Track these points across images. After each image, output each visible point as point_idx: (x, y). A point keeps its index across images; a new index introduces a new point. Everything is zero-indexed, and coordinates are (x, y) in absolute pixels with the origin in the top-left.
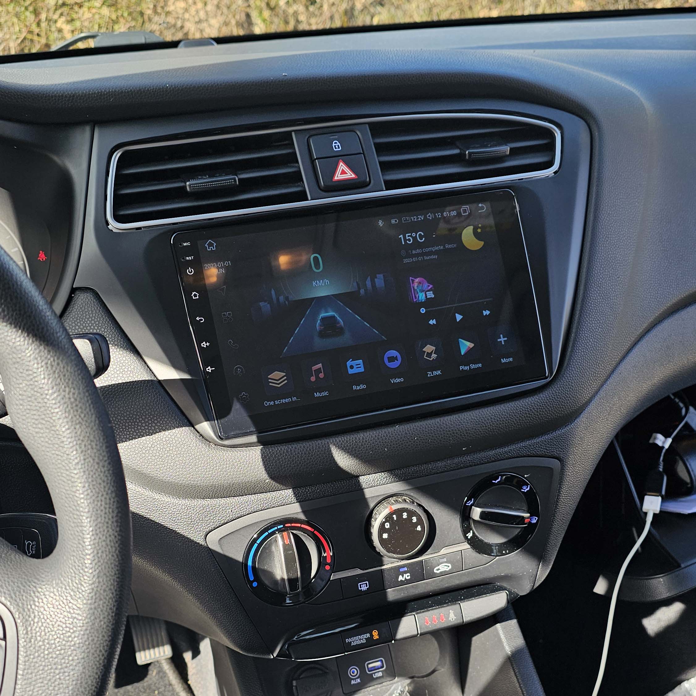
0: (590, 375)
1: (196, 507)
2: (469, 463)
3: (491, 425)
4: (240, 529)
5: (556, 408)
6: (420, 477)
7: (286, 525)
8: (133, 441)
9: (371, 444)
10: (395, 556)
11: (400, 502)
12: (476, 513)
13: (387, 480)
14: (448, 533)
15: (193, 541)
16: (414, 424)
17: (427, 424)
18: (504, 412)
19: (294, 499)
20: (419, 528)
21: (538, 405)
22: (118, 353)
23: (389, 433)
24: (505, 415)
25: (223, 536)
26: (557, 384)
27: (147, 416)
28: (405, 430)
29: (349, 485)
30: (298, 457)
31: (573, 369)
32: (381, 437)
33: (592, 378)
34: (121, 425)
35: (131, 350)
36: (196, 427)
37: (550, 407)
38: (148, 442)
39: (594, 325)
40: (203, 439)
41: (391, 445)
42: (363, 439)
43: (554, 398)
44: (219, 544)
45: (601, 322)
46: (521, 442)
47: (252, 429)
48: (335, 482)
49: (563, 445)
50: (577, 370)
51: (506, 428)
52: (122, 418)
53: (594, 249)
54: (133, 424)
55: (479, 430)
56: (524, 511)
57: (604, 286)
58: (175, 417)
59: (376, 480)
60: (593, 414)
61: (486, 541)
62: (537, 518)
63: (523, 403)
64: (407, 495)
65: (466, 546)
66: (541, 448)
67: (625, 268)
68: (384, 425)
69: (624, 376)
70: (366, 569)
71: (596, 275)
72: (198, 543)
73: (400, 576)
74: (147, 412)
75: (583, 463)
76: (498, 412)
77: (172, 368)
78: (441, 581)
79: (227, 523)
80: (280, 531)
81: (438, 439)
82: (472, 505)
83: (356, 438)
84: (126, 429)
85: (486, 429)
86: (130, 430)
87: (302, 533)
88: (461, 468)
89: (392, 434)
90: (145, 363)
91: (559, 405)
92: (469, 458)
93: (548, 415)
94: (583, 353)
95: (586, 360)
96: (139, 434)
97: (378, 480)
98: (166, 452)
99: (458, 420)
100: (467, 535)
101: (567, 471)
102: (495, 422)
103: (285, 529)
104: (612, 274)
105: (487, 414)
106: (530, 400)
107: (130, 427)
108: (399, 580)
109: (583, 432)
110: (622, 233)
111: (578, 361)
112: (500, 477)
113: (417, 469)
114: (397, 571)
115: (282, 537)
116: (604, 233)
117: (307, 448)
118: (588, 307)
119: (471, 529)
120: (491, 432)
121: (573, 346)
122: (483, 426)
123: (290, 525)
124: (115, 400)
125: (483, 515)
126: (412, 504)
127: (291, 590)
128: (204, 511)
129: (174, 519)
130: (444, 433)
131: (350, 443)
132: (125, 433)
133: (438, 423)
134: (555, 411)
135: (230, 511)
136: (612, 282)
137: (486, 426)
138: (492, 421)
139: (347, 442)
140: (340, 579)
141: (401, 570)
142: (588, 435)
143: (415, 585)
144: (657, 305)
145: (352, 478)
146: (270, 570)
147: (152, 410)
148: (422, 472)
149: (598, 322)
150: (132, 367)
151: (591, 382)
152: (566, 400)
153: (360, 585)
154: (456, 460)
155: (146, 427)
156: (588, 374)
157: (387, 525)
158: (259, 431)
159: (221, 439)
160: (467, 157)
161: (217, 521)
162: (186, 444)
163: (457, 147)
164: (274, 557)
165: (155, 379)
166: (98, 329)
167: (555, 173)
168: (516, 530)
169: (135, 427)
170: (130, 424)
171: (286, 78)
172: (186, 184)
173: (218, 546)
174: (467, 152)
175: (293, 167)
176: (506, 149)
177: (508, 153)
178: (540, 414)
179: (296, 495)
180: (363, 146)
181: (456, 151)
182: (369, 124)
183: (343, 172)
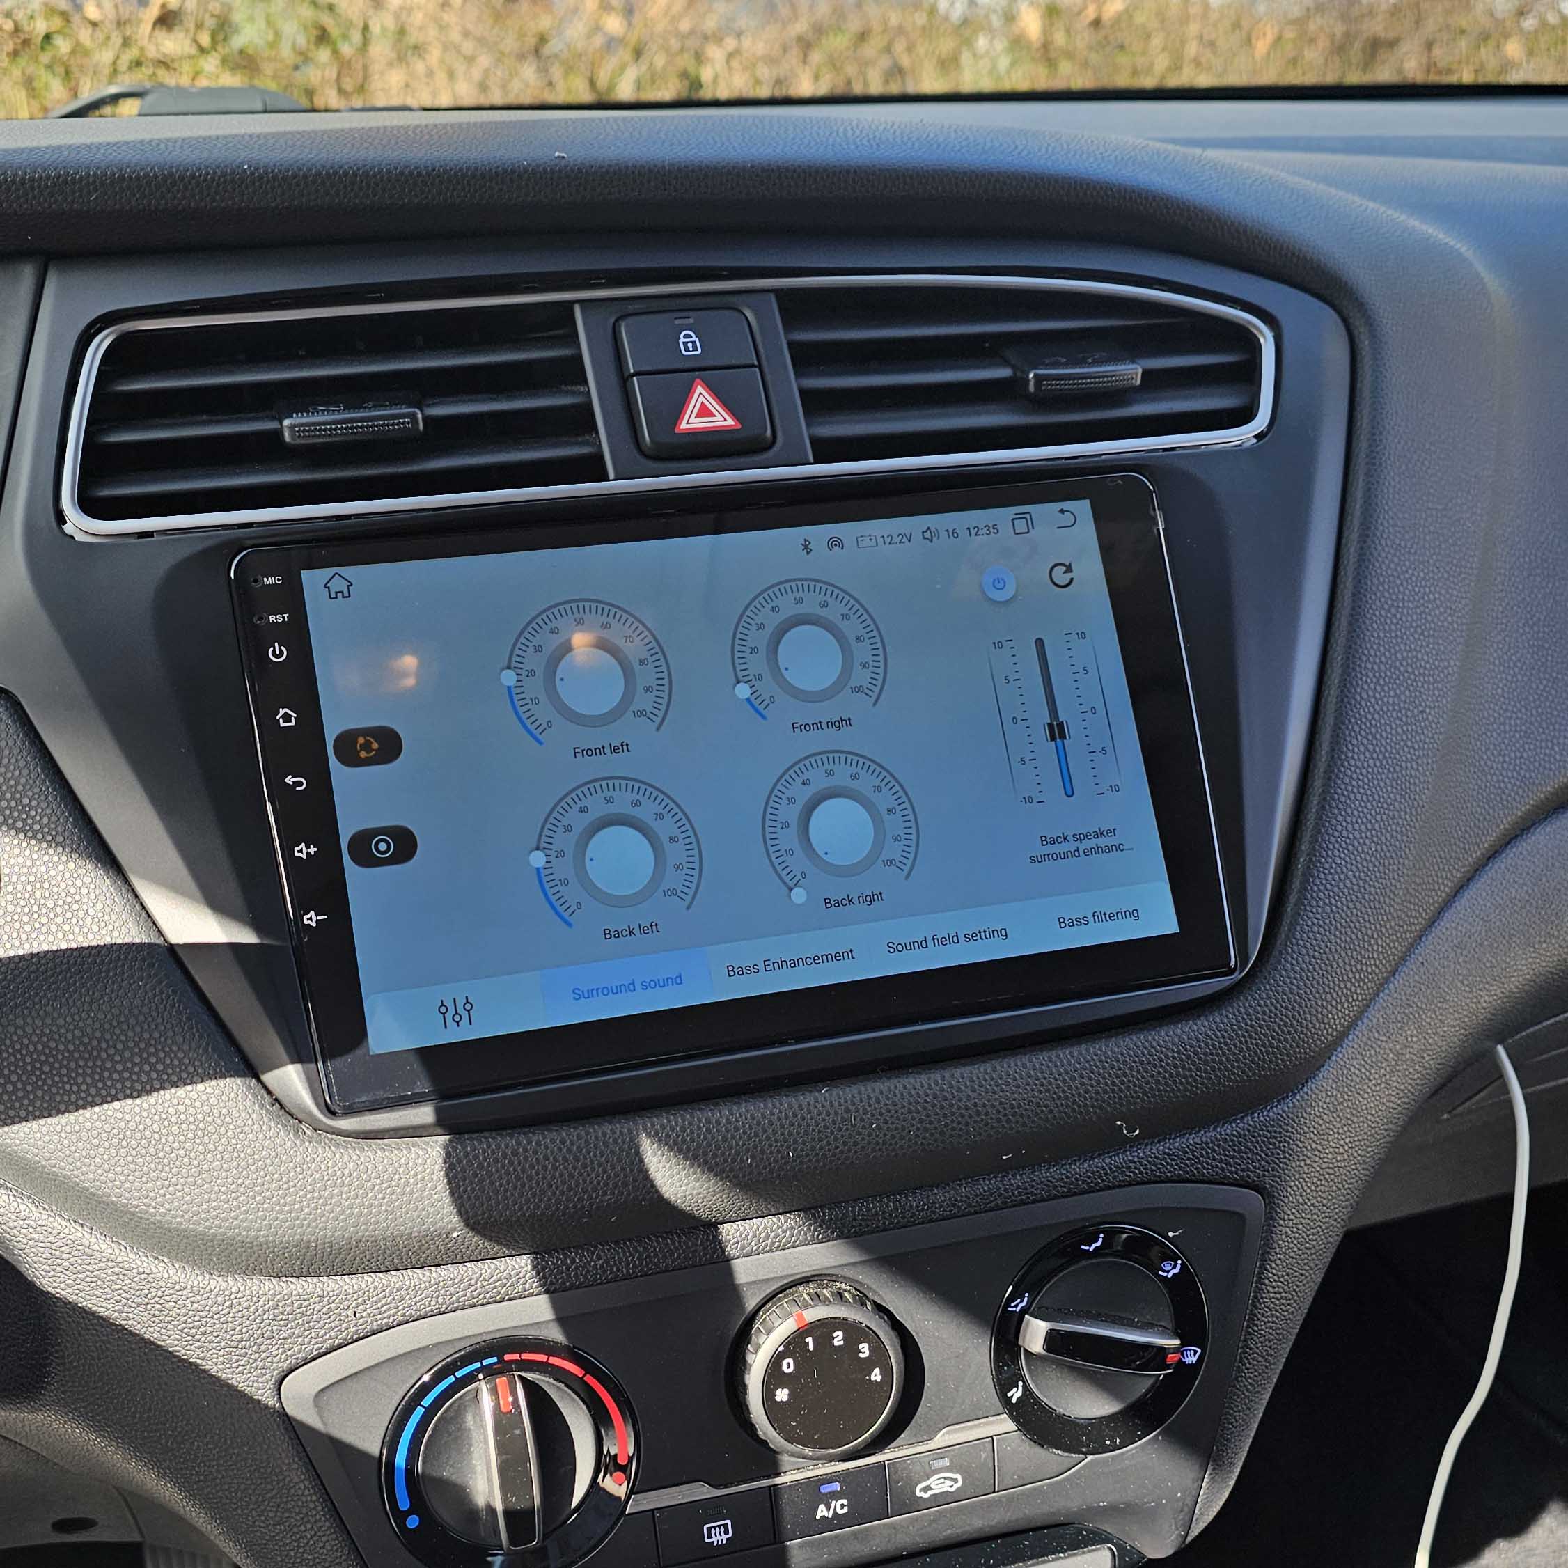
0: (1348, 968)
1: (254, 1299)
2: (1020, 1194)
3: (1080, 1095)
4: (378, 1365)
5: (1256, 1053)
6: (885, 1230)
7: (507, 1357)
8: (87, 1113)
9: (750, 1139)
10: (807, 1451)
11: (826, 1302)
12: (1036, 1333)
13: (792, 1236)
14: (957, 1388)
15: (242, 1394)
16: (870, 1085)
17: (905, 1087)
18: (1118, 1061)
19: (533, 1284)
20: (876, 1375)
21: (1207, 1044)
22: (61, 867)
23: (800, 1107)
24: (1120, 1069)
25: (327, 1383)
26: (1259, 988)
27: (131, 1044)
28: (846, 1101)
29: (688, 1247)
30: (545, 1167)
31: (1304, 951)
32: (779, 1119)
33: (1351, 975)
34: (57, 1065)
35: (99, 859)
36: (267, 1078)
37: (1241, 1050)
38: (127, 1117)
39: (1357, 835)
40: (282, 1112)
41: (804, 1143)
42: (728, 1120)
43: (1252, 1026)
44: (316, 1406)
45: (1377, 826)
46: (1159, 1142)
47: (424, 1086)
48: (649, 1239)
49: (1272, 1153)
50: (1312, 953)
51: (1121, 1105)
52: (62, 1047)
53: (1358, 636)
54: (90, 1064)
55: (1046, 1106)
56: (1164, 1332)
57: (1384, 734)
58: (206, 1050)
59: (763, 1235)
60: (1352, 1069)
61: (1061, 1411)
62: (1199, 1351)
63: (1167, 1038)
64: (846, 1279)
65: (1005, 1424)
66: (1214, 1159)
67: (1439, 690)
68: (787, 1086)
69: (1432, 971)
70: (726, 1486)
71: (1363, 703)
72: (259, 1401)
73: (822, 1507)
74: (131, 1033)
75: (1325, 1202)
76: (1101, 1061)
77: (208, 911)
78: (935, 1521)
79: (340, 1347)
80: (490, 1372)
81: (936, 1128)
82: (1024, 1311)
83: (708, 1121)
84: (69, 1077)
85: (1068, 1106)
86: (80, 1080)
87: (551, 1380)
88: (998, 1208)
89: (809, 1112)
90: (136, 896)
91: (1264, 1046)
92: (1018, 1181)
93: (1234, 1074)
94: (1328, 909)
95: (1336, 928)
96: (104, 1093)
97: (768, 1237)
98: (176, 1145)
99: (992, 1079)
100: (1009, 1394)
101: (1282, 1222)
102: (1091, 1086)
103: (504, 1369)
104: (1405, 702)
105: (1069, 1064)
106: (1187, 1028)
107: (80, 1071)
108: (818, 1517)
109: (1325, 1117)
110: (1431, 596)
111: (1315, 929)
112: (1102, 1235)
113: (875, 1207)
114: (813, 1490)
115: (494, 1391)
116: (1386, 594)
117: (572, 1144)
118: (1343, 787)
119: (1020, 1377)
120: (1080, 1113)
121: (1303, 889)
122: (1059, 1098)
123: (516, 1357)
124: (45, 996)
125: (1053, 1340)
126: (858, 1306)
127: (513, 1541)
128: (276, 1311)
129: (193, 1331)
130: (953, 1114)
131: (692, 1132)
132: (68, 1087)
133: (936, 1082)
134: (1253, 1062)
135: (350, 1312)
136: (1406, 724)
137: (1067, 1098)
138: (1083, 1084)
139: (683, 1129)
140: (652, 1510)
141: (825, 1489)
142: (1339, 1125)
143: (861, 1530)
144: (1520, 787)
145: (696, 1228)
146: (459, 1481)
147: (146, 1027)
148: (891, 1215)
149: (1369, 826)
150: (99, 906)
151: (1349, 985)
152: (1283, 1032)
153: (709, 1529)
154: (984, 1185)
155: (126, 1075)
156: (1341, 963)
157: (788, 1366)
158: (443, 1094)
159: (332, 1113)
160: (1032, 388)
161: (313, 1341)
162: (231, 1127)
163: (1006, 363)
164: (470, 1445)
165: (160, 941)
166: (13, 798)
167: (1259, 437)
168: (1142, 1384)
169: (94, 1072)
170: (81, 1063)
171: (563, 163)
172: (281, 424)
173: (313, 1411)
174: (1031, 375)
175: (573, 393)
176: (1133, 371)
177: (1138, 382)
178: (1213, 1069)
179: (538, 1273)
180: (760, 347)
181: (1004, 373)
182: (778, 292)
183: (704, 412)
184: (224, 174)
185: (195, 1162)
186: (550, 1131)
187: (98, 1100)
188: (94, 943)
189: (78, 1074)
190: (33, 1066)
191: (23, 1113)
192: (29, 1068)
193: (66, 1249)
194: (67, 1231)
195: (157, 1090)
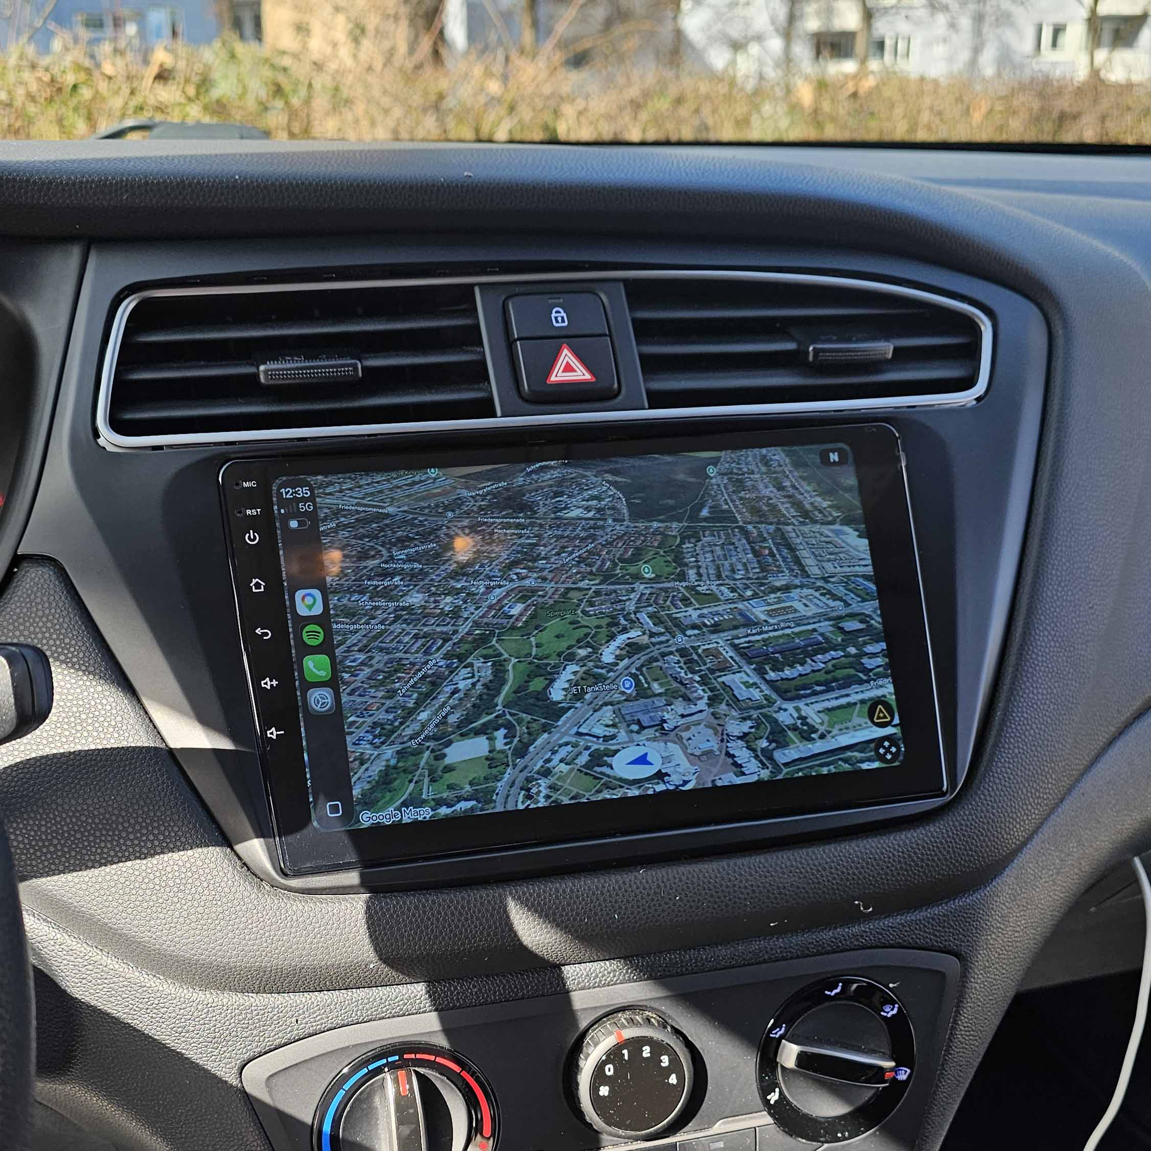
0: (1029, 795)
1: (225, 1008)
2: (781, 952)
3: (828, 881)
4: (312, 1058)
5: (959, 854)
6: (682, 975)
7: (406, 1056)
8: (108, 869)
9: (587, 904)
10: (620, 1132)
11: (637, 1024)
12: (789, 1054)
13: (614, 976)
14: (731, 1091)
15: (215, 1077)
16: (675, 869)
17: (701, 871)
18: (857, 857)
19: (427, 1004)
20: (673, 1079)
21: (924, 847)
22: (92, 690)
23: (624, 883)
24: (859, 863)
25: (276, 1071)
26: (964, 808)
27: (140, 820)
28: (658, 880)
29: (539, 982)
30: (437, 920)
31: (998, 781)
33: (1031, 800)
34: (86, 834)
35: (119, 685)
36: (238, 848)
37: (948, 852)
38: (137, 873)
39: (1040, 697)
40: (249, 873)
41: (626, 908)
42: (571, 890)
43: (957, 835)
44: (268, 1087)
45: (1055, 691)
46: (885, 918)
47: (352, 858)
48: (511, 974)
49: (968, 930)
50: (1003, 782)
51: (859, 889)
52: (90, 821)
53: (1046, 550)
54: (111, 833)
55: (804, 888)
56: (884, 1057)
57: (1063, 623)
58: (194, 826)
59: (593, 975)
60: (1029, 870)
61: (806, 1111)
62: (909, 1071)
63: (894, 842)
64: (653, 1009)
65: (765, 1119)
66: (925, 932)
67: (1104, 591)
68: (615, 867)
69: (1090, 799)
71: (1048, 599)
72: (226, 1082)
74: (140, 812)
75: (1004, 966)
76: (845, 857)
77: (198, 726)
79: (285, 1045)
80: (393, 1067)
81: (722, 902)
82: (782, 1037)
83: (557, 890)
84: (95, 843)
85: (820, 889)
87: (437, 1075)
88: (765, 962)
89: (630, 886)
90: (146, 713)
91: (965, 850)
92: (780, 943)
93: (942, 869)
95: (1022, 765)
96: (120, 854)
97: (597, 976)
98: (171, 894)
99: (765, 867)
100: (769, 1097)
101: (972, 980)
102: (838, 875)
103: (402, 1064)
104: (1079, 600)
105: (822, 858)
106: (909, 835)
107: (103, 838)
109: (1007, 904)
111: (1007, 765)
112: (840, 985)
113: (676, 958)
115: (396, 1081)
116: (1068, 520)
117: (458, 903)
118: (1031, 661)
119: (777, 1085)
120: (829, 894)
121: (999, 735)
122: (814, 883)
123: (413, 1056)
124: (79, 783)
125: (802, 1059)
126: (661, 1029)
128: (240, 1017)
129: (180, 1029)
130: (735, 891)
131: (545, 898)
132: (94, 850)
133: (724, 868)
134: (957, 861)
135: (294, 1020)
136: (1079, 616)
137: (819, 883)
138: (831, 873)
139: (539, 896)
142: (1016, 911)
145: (545, 968)
146: (368, 1145)
147: (151, 808)
148: (687, 965)
149: (1049, 691)
150: (119, 719)
151: (1030, 807)
152: (980, 840)
154: (755, 946)
155: (136, 842)
156: (1025, 791)
157: (609, 1070)
158: (365, 864)
159: (285, 874)
160: (811, 358)
161: (267, 1040)
162: (212, 882)
163: (791, 338)
164: (377, 1119)
165: (163, 746)
166: (58, 638)
167: (978, 399)
168: (866, 1093)
169: (113, 840)
170: (104, 832)
171: (470, 180)
172: (258, 369)
173: (265, 1090)
174: (811, 348)
175: (472, 352)
176: (886, 348)
177: (890, 356)
178: (927, 865)
179: (430, 996)
180: (611, 321)
181: (791, 346)
182: (626, 281)
183: (568, 368)
184: (221, 182)
185: (185, 907)
186: (442, 893)
187: (116, 860)
188: (115, 746)
189: (101, 841)
190: (69, 834)
191: (61, 868)
192: (66, 835)
193: (90, 967)
194: (90, 954)
195: (159, 854)
